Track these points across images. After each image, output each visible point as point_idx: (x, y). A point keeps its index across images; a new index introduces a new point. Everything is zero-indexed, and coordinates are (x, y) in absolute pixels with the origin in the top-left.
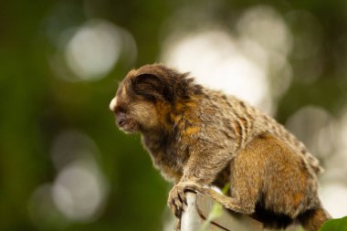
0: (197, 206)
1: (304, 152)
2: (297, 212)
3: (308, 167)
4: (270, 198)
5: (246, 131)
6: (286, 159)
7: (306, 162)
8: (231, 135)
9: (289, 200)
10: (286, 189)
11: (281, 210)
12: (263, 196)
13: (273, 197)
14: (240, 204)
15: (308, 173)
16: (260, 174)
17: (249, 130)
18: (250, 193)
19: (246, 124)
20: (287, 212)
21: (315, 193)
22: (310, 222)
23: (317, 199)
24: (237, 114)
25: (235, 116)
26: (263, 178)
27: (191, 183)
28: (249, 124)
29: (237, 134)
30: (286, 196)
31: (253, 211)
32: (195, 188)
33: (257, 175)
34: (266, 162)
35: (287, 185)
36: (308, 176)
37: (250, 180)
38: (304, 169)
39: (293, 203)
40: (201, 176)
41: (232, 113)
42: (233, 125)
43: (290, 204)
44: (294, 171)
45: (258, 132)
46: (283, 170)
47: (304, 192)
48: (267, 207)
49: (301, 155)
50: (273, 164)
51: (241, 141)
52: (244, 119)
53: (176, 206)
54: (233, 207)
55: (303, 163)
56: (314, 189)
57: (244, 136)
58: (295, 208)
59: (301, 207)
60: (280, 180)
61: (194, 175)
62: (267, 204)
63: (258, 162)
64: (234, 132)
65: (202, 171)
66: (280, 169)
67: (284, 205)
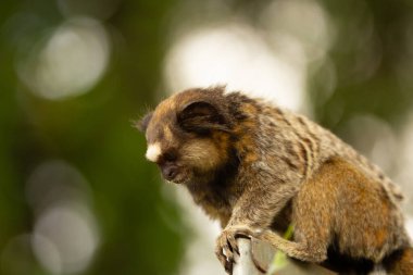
0: (252, 256)
1: (381, 177)
2: (382, 255)
3: (390, 195)
4: (345, 239)
5: (312, 155)
6: (361, 187)
7: (387, 189)
8: (294, 162)
9: (370, 240)
10: (366, 225)
11: (360, 252)
12: (336, 237)
13: (349, 238)
14: (308, 249)
15: (391, 203)
16: (331, 210)
17: (315, 154)
18: (319, 235)
19: (311, 146)
20: (369, 255)
21: (402, 228)
22: (398, 265)
23: (405, 235)
24: (298, 135)
25: (296, 137)
26: (335, 214)
27: (243, 226)
28: (315, 146)
29: (302, 159)
30: (366, 234)
31: (324, 257)
32: (247, 232)
33: (327, 210)
34: (336, 193)
35: (366, 220)
36: (391, 207)
37: (318, 218)
38: (385, 198)
39: (376, 243)
40: (256, 218)
41: (292, 133)
42: (297, 149)
43: (373, 244)
44: (373, 202)
45: (327, 156)
46: (359, 202)
47: (388, 228)
48: (342, 251)
49: (379, 180)
50: (345, 194)
51: (306, 169)
52: (307, 141)
53: (225, 257)
54: (298, 255)
55: (384, 190)
56: (399, 222)
57: (310, 162)
58: (379, 249)
59: (386, 247)
60: (356, 214)
61: (248, 217)
62: (342, 247)
63: (327, 194)
64: (298, 158)
65: (258, 212)
66: (355, 200)
67: (364, 247)
